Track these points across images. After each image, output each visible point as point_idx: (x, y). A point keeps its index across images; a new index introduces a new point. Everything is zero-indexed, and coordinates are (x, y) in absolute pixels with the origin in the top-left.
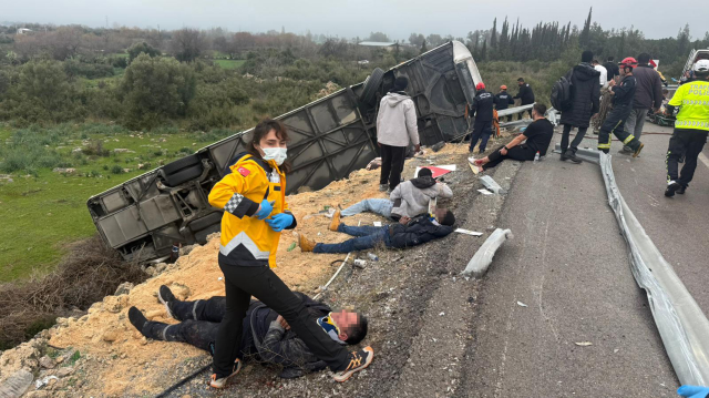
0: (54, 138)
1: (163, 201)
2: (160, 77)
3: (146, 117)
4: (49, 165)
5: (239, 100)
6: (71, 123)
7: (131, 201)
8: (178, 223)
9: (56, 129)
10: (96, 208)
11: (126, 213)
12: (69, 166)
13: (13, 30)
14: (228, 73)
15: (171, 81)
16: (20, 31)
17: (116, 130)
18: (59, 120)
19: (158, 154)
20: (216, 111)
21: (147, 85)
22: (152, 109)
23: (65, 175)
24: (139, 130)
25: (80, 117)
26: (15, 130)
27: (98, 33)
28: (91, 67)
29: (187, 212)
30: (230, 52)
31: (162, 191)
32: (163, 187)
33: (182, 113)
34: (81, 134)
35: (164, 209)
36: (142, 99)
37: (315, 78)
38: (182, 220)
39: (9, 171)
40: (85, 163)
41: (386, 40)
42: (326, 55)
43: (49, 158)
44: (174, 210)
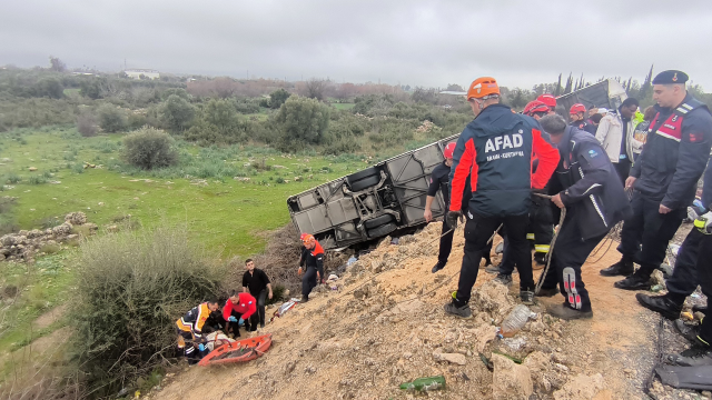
0: (229, 155)
1: (347, 202)
2: (306, 113)
3: (294, 142)
4: (230, 175)
5: (357, 132)
6: (238, 145)
7: (321, 201)
8: (356, 221)
9: (229, 149)
10: (294, 205)
11: (316, 210)
12: (244, 176)
13: (184, 79)
14: (343, 112)
15: (313, 116)
16: (189, 80)
17: (270, 152)
18: (230, 143)
19: (306, 171)
20: (344, 140)
21: (296, 118)
22: (298, 136)
23: (244, 182)
24: (288, 152)
25: (244, 140)
26: (202, 149)
27: (242, 82)
28: (244, 106)
29: (364, 212)
30: (340, 97)
31: (345, 195)
32: (348, 191)
33: (317, 141)
34: (247, 153)
35: (347, 209)
37: (414, 117)
38: (359, 219)
39: (204, 177)
40: (255, 174)
41: (461, 90)
42: (417, 101)
43: (230, 170)
44: (354, 210)
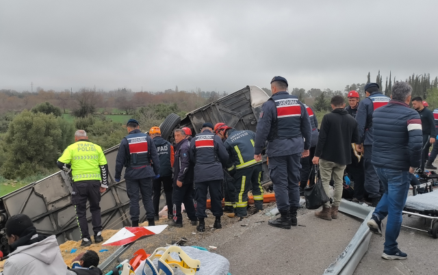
3: (23, 166)
22: (31, 159)
24: (13, 178)
36: (21, 150)
